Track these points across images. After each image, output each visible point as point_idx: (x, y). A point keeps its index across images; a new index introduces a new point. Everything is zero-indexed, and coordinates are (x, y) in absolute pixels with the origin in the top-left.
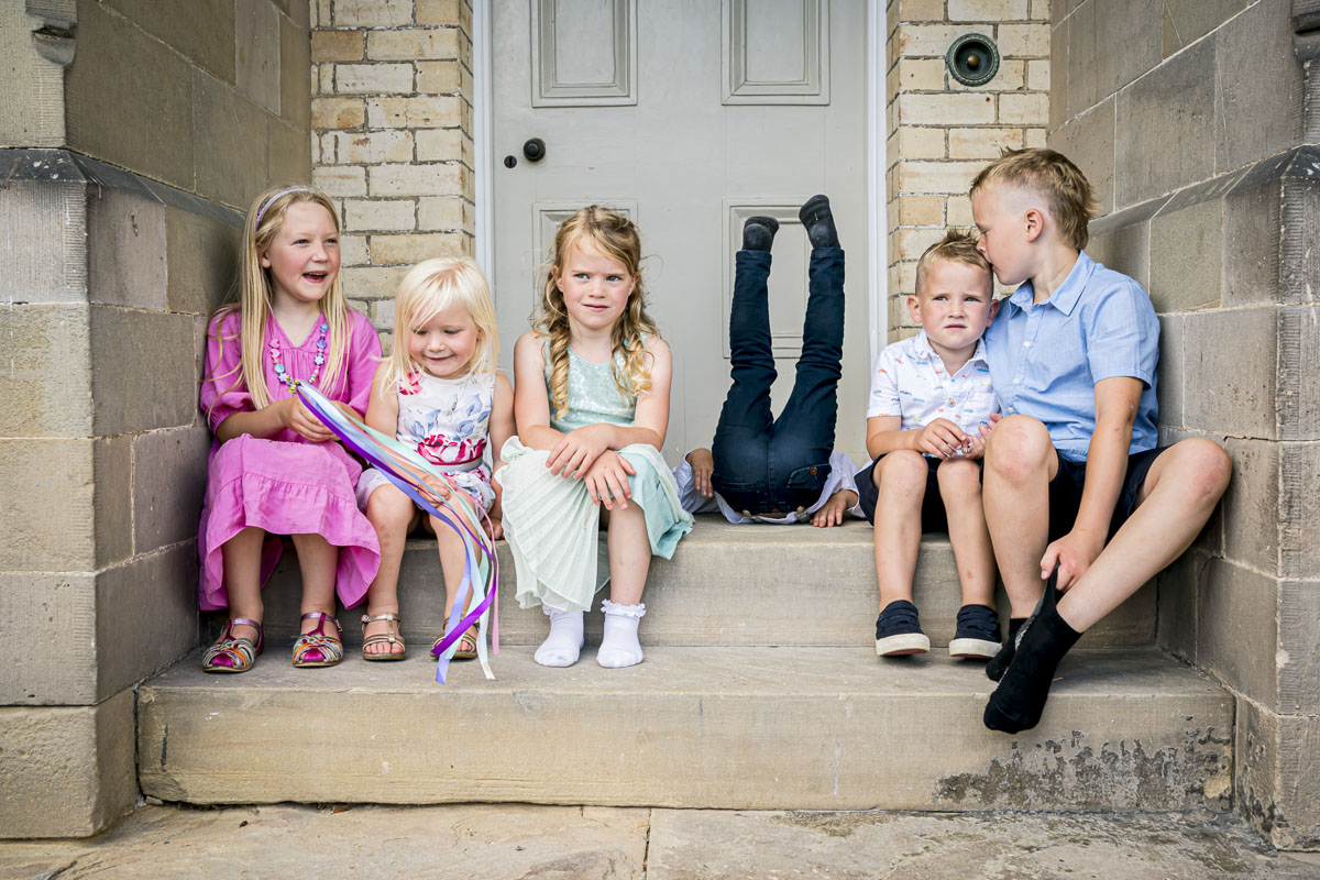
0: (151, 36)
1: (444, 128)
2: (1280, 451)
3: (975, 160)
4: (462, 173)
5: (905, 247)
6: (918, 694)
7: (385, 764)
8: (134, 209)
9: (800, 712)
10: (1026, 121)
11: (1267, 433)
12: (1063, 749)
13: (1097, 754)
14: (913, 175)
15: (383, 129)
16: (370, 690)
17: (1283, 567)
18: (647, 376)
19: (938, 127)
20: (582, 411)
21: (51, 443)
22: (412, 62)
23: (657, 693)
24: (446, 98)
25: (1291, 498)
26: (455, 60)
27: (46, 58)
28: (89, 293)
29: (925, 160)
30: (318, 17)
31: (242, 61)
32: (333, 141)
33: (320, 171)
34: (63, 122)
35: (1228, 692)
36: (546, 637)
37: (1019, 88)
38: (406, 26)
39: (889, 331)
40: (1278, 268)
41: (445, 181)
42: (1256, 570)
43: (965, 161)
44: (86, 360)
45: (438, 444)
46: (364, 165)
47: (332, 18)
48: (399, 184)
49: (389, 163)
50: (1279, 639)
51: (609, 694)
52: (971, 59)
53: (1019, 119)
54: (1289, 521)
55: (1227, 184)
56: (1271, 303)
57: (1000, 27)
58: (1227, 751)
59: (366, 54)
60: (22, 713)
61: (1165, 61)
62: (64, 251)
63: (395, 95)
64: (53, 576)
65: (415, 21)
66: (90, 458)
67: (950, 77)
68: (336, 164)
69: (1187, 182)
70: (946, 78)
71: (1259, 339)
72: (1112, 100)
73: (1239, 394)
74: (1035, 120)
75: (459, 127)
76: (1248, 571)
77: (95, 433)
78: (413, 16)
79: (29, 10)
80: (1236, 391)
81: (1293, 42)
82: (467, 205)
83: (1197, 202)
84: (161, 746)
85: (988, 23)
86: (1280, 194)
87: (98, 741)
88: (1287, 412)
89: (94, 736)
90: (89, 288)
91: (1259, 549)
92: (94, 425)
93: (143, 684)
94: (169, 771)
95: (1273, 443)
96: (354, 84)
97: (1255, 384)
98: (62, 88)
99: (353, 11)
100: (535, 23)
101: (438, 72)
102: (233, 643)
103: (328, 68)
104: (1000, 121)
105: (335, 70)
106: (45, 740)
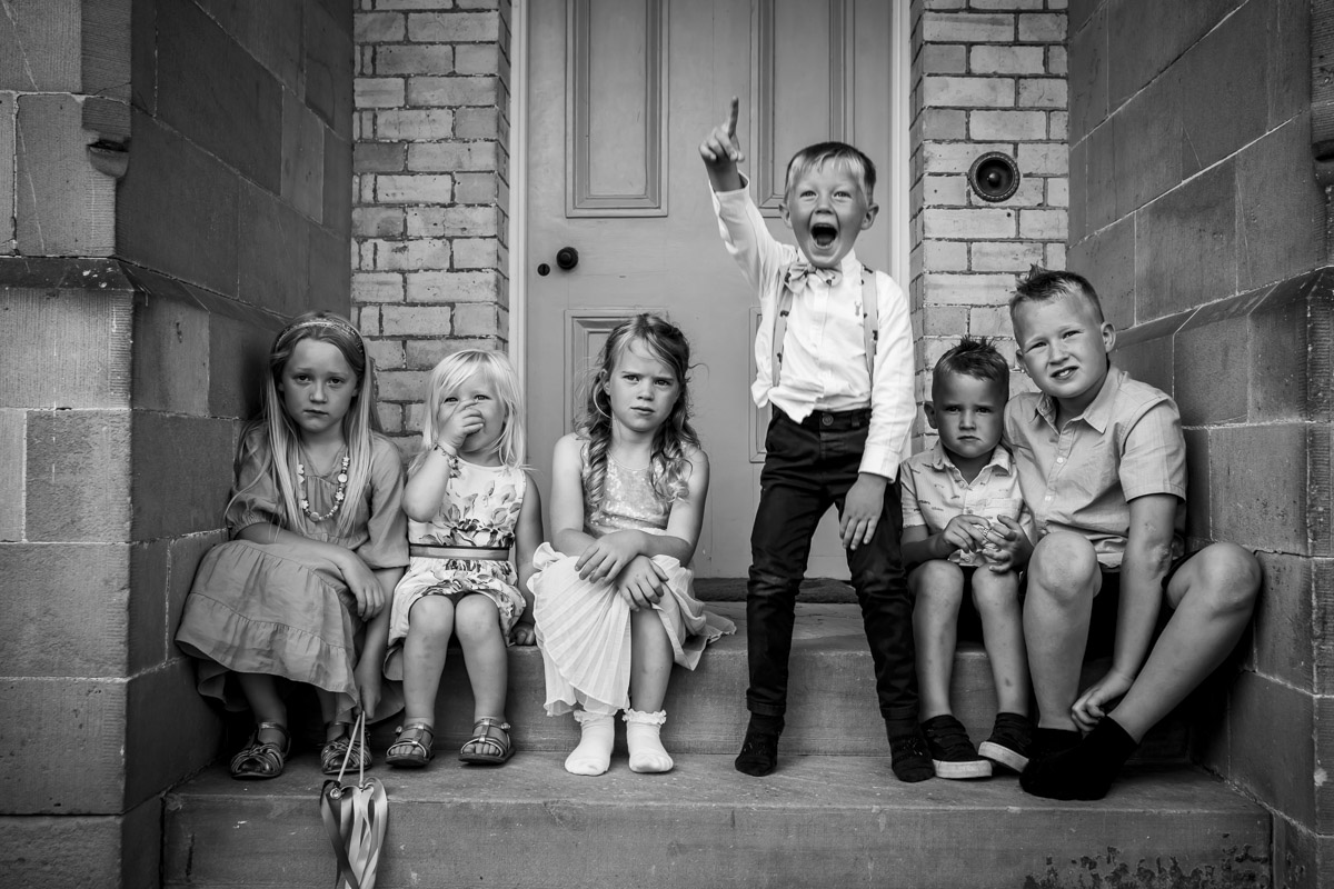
0: (202, 149)
1: (481, 237)
2: (1313, 567)
3: (996, 273)
4: (497, 280)
5: (929, 356)
6: (952, 808)
7: (414, 875)
8: (179, 316)
9: (833, 825)
10: (1046, 236)
11: (1298, 548)
12: (1099, 865)
13: (1133, 871)
14: (937, 287)
15: (421, 238)
16: (400, 799)
17: (1318, 683)
18: (684, 484)
19: (961, 240)
20: (616, 516)
21: (90, 548)
22: (450, 174)
23: (688, 804)
24: (482, 208)
25: (1325, 613)
26: (492, 172)
27: (100, 170)
28: (132, 399)
29: (948, 272)
30: (361, 129)
31: (287, 171)
32: (373, 249)
33: (359, 277)
34: (113, 232)
35: (1264, 808)
36: (576, 743)
37: (1039, 205)
38: (446, 139)
39: (912, 437)
40: (1306, 385)
41: (480, 288)
42: (1289, 686)
43: (987, 273)
44: (126, 466)
45: (472, 528)
46: (402, 272)
47: (375, 131)
48: (436, 291)
49: (426, 270)
50: (1316, 756)
51: (641, 804)
52: (992, 176)
53: (1039, 233)
54: (1323, 637)
55: (1251, 302)
56: (1300, 420)
57: (1020, 146)
58: (1264, 870)
59: (406, 166)
60: (46, 822)
61: (1184, 182)
62: (110, 358)
63: (434, 205)
64: (84, 682)
65: (454, 134)
66: (127, 563)
67: (972, 193)
68: (374, 271)
69: (1209, 299)
70: (969, 194)
71: (1287, 455)
72: (1131, 218)
73: (1268, 509)
74: (1054, 235)
75: (495, 237)
76: (1281, 686)
77: (133, 539)
78: (453, 129)
79: (86, 125)
80: (1265, 506)
81: (1314, 168)
82: (501, 311)
83: (1222, 318)
84: (186, 855)
85: (1009, 142)
86: (1306, 314)
87: (124, 852)
88: (1319, 528)
89: (120, 846)
90: (132, 395)
91: (1293, 664)
92: (131, 530)
93: (171, 791)
94: (194, 881)
95: (1304, 559)
96: (394, 194)
97: (1284, 500)
98: (113, 200)
99: (395, 125)
100: (570, 137)
101: (476, 184)
102: (262, 749)
103: (369, 179)
104: (1021, 236)
105: (376, 180)
106: (69, 850)
